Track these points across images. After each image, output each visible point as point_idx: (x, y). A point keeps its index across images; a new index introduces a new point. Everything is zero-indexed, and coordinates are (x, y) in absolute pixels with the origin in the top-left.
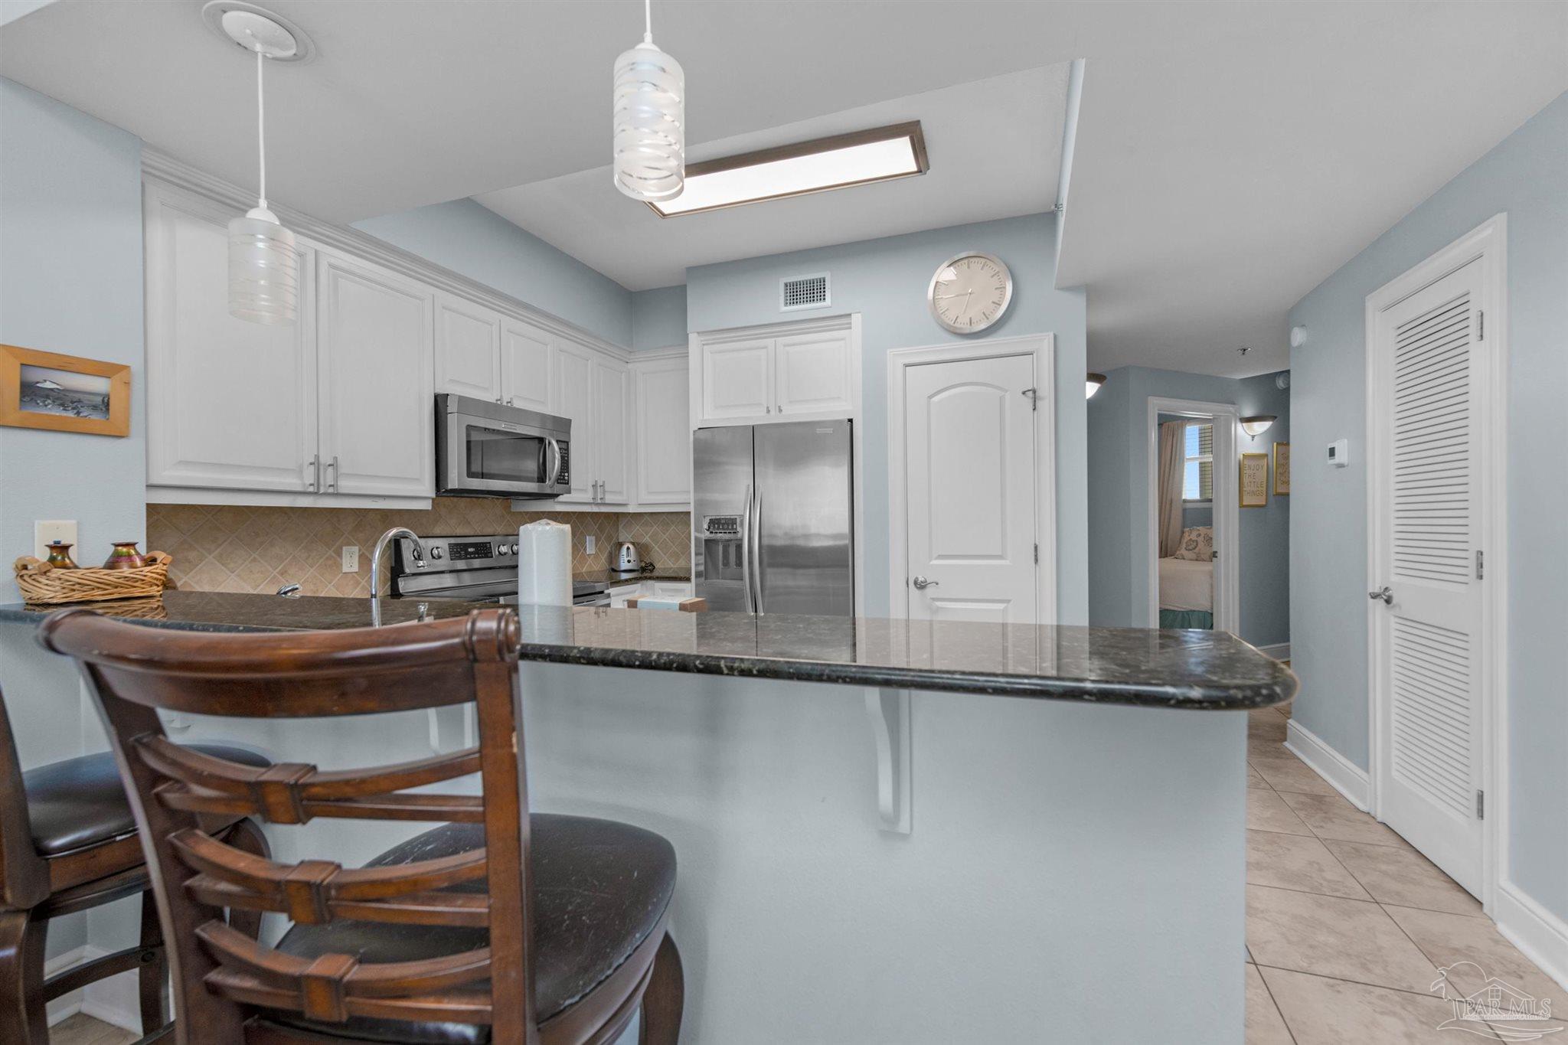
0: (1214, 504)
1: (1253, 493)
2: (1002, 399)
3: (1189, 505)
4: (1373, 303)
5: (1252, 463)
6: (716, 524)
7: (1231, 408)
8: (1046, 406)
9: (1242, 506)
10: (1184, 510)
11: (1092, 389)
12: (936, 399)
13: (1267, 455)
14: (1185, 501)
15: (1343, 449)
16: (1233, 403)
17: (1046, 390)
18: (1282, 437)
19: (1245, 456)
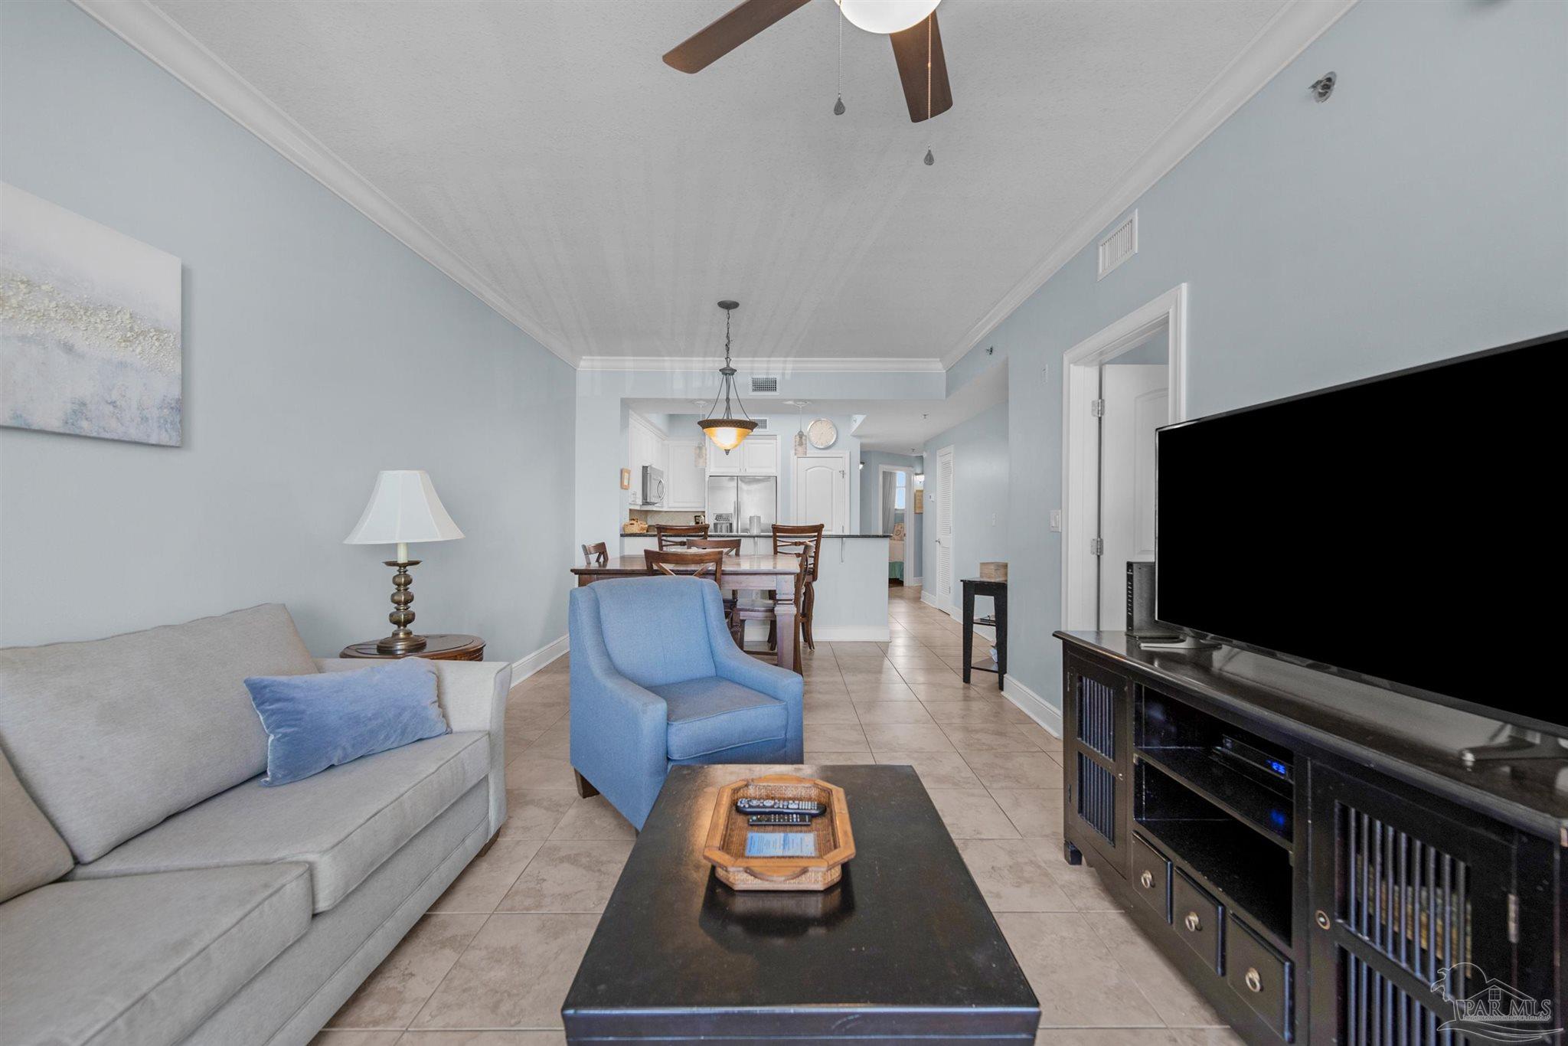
0: (906, 511)
1: (920, 508)
2: (832, 473)
4: (938, 454)
5: (919, 494)
6: (719, 517)
7: (912, 470)
8: (847, 477)
9: (915, 513)
10: (896, 514)
11: (861, 466)
12: (809, 471)
14: (896, 509)
15: (933, 495)
16: (913, 467)
17: (847, 471)
19: (917, 491)
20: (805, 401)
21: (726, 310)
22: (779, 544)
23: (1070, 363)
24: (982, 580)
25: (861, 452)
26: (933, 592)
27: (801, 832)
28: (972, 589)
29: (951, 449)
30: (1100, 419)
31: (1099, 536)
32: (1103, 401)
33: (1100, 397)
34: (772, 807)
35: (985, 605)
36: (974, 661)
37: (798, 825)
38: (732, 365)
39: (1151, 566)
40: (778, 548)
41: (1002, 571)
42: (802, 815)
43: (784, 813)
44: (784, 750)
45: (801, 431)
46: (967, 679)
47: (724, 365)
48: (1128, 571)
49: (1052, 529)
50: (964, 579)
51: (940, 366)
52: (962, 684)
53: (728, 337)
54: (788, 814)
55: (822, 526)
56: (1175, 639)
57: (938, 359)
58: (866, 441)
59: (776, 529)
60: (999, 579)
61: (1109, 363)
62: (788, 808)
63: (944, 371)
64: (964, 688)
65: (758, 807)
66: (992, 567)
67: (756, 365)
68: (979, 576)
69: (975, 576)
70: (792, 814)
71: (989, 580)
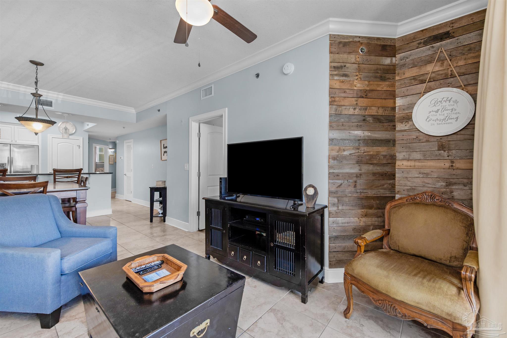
0: (104, 163)
1: (111, 162)
2: (73, 146)
3: (97, 163)
4: (125, 142)
5: (111, 156)
7: (107, 146)
8: (81, 148)
9: (109, 164)
12: (59, 144)
13: (113, 155)
15: (122, 157)
16: (108, 146)
17: (81, 146)
18: (115, 152)
19: (110, 155)
20: (69, 114)
21: (35, 66)
22: (57, 177)
23: (192, 121)
24: (157, 187)
25: (89, 138)
26: (122, 193)
27: (160, 270)
28: (153, 190)
29: (132, 140)
30: (199, 138)
31: (199, 171)
32: (200, 133)
33: (199, 132)
34: (146, 267)
35: (157, 195)
36: (154, 214)
37: (158, 269)
38: (39, 92)
39: (225, 178)
40: (56, 179)
41: (164, 183)
42: (158, 266)
43: (151, 267)
44: (110, 257)
45: (66, 127)
46: (151, 221)
47: (35, 92)
48: (220, 180)
49: (185, 170)
50: (151, 187)
51: (134, 111)
52: (150, 223)
53: (36, 79)
54: (153, 267)
55: (81, 169)
56: (232, 196)
57: (133, 108)
58: (91, 134)
59: (55, 171)
60: (163, 186)
61: (201, 123)
62: (151, 265)
63: (135, 113)
64: (151, 224)
65: (140, 269)
66: (161, 182)
67: (50, 95)
68: (156, 185)
69: (154, 185)
70: (154, 266)
71: (160, 187)
